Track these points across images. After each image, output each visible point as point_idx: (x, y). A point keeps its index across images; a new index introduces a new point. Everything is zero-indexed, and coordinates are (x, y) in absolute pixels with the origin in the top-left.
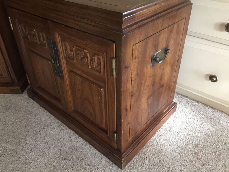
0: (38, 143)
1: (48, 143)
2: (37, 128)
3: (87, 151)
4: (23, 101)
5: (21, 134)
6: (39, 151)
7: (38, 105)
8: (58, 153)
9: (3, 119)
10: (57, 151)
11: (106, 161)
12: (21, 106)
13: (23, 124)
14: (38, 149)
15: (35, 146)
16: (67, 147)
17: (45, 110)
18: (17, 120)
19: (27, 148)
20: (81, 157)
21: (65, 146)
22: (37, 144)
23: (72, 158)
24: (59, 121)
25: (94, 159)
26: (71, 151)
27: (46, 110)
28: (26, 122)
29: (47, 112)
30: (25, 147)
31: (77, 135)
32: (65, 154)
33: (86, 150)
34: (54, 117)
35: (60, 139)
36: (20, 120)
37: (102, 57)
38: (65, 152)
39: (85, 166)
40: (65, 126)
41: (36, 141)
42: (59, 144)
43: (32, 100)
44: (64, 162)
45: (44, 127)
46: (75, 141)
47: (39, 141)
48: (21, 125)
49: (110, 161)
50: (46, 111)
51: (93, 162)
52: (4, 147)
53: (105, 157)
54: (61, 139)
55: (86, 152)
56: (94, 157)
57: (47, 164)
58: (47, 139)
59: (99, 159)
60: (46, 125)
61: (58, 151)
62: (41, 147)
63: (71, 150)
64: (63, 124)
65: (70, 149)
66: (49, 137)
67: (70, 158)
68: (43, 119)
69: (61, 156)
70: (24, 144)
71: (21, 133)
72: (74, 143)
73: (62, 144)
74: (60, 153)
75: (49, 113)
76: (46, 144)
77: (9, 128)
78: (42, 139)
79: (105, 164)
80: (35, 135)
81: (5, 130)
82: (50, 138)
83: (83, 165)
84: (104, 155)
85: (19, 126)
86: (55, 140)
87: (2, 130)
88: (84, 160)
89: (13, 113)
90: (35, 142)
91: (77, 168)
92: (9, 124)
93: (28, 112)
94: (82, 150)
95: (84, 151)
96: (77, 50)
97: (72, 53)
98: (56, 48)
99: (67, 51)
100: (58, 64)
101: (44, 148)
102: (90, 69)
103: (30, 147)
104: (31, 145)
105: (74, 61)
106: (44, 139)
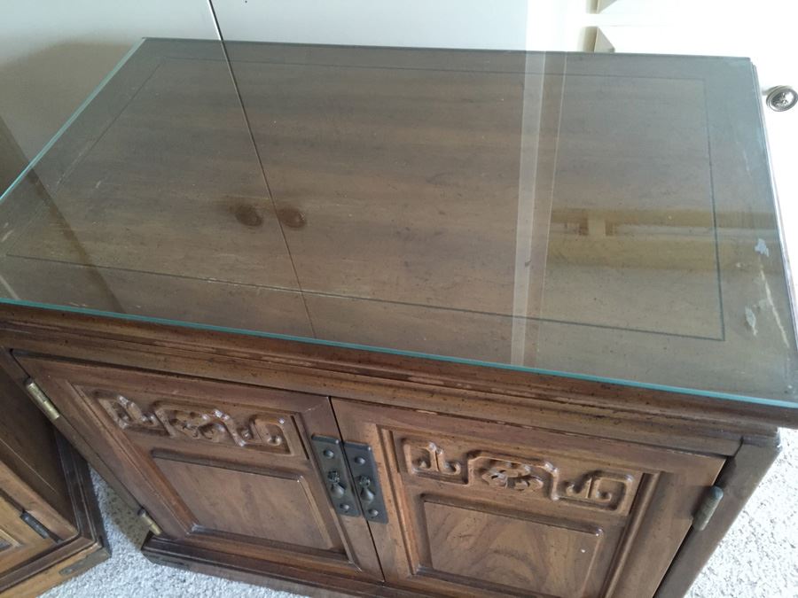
96: (493, 462)
97: (458, 467)
98: (363, 461)
99: (429, 465)
100: (370, 495)
102: (557, 501)
105: (466, 485)
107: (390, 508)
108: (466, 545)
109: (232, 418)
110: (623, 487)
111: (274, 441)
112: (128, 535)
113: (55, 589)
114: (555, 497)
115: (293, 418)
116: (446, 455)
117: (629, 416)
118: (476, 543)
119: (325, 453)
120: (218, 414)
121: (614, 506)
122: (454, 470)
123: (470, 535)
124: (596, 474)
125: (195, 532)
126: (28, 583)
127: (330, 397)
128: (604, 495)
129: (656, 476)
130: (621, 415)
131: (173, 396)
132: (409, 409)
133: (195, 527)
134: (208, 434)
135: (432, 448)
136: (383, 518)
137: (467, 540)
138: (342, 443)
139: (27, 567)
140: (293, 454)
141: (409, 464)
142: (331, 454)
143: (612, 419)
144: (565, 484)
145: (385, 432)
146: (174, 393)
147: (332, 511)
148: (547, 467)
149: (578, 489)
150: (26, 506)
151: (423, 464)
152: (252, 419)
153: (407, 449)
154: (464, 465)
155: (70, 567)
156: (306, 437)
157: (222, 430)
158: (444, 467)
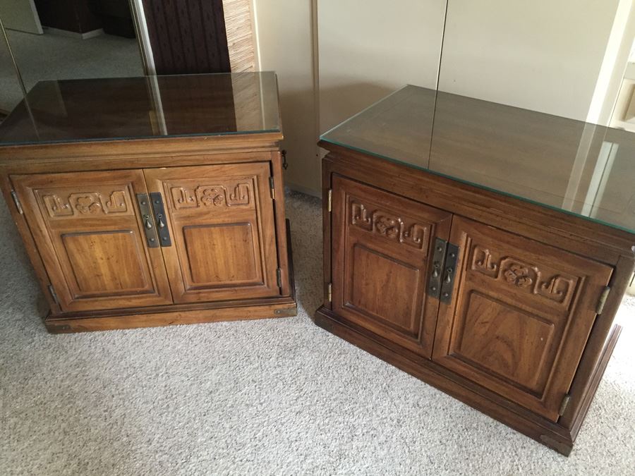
1: (418, 405)
4: (312, 331)
16: (458, 408)
21: (451, 406)
39: (509, 436)
41: (395, 405)
42: (439, 405)
44: (470, 433)
47: (399, 403)
52: (346, 423)
57: (444, 441)
58: (413, 399)
67: (475, 425)
69: (457, 424)
76: (417, 408)
78: (403, 398)
80: (386, 394)
81: (323, 391)
82: (415, 396)
83: (505, 434)
87: (315, 391)
89: (310, 358)
90: (395, 407)
91: (497, 440)
92: (319, 378)
96: (512, 264)
97: (495, 266)
98: (453, 255)
99: (482, 263)
100: (449, 280)
101: (420, 415)
102: (536, 294)
103: (392, 415)
104: (392, 412)
105: (496, 280)
106: (408, 399)
107: (455, 295)
108: (483, 331)
109: (404, 224)
110: (568, 285)
111: (417, 240)
112: (306, 310)
113: (267, 319)
114: (536, 292)
115: (431, 226)
116: (492, 259)
117: (577, 239)
118: (488, 330)
119: (438, 248)
120: (399, 220)
121: (561, 301)
122: (493, 267)
123: (487, 322)
124: (556, 277)
125: (347, 306)
126: (262, 308)
127: (453, 214)
128: (558, 292)
129: (583, 279)
130: (573, 237)
131: (386, 206)
132: (485, 224)
133: (348, 304)
134: (390, 232)
135: (487, 252)
136: (448, 300)
137: (485, 326)
138: (448, 243)
139: (264, 300)
140: (422, 250)
141: (474, 261)
142: (441, 250)
143: (568, 238)
144: (541, 283)
145: (469, 239)
146: (388, 204)
147: (425, 294)
148: (536, 269)
149: (547, 287)
150: (281, 265)
151: (480, 263)
152: (413, 225)
153: (476, 251)
154: (498, 266)
155: (280, 310)
156: (433, 239)
157: (397, 231)
158: (489, 266)
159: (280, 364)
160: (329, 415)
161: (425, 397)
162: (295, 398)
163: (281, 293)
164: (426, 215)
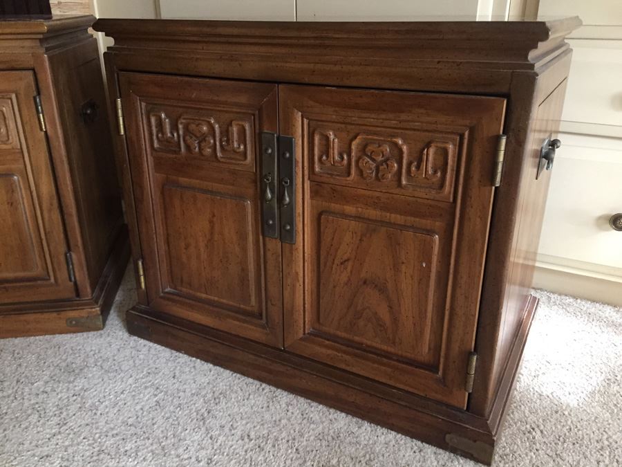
0: (219, 442)
1: (249, 436)
2: (197, 405)
3: (370, 439)
5: (155, 426)
6: (234, 461)
7: (168, 350)
8: (291, 456)
9: (75, 397)
10: (287, 450)
11: (435, 453)
12: (116, 358)
13: (147, 400)
14: (227, 455)
15: (216, 450)
16: (312, 438)
17: (194, 359)
18: (122, 393)
19: (193, 459)
20: (365, 456)
21: (302, 435)
22: (218, 444)
23: (339, 461)
24: (251, 380)
25: (402, 456)
26: (328, 446)
27: (197, 358)
28: (156, 395)
29: (203, 362)
30: (186, 456)
31: (321, 406)
32: (315, 456)
33: (367, 437)
34: (228, 371)
35: (280, 421)
36: (133, 393)
37: (455, 145)
38: (312, 451)
40: (273, 389)
41: (211, 438)
42: (284, 434)
43: (142, 341)
45: (215, 399)
46: (324, 419)
47: (219, 435)
48: (143, 403)
49: (447, 453)
50: (199, 360)
51: (404, 462)
53: (427, 446)
54: (283, 421)
55: (371, 442)
56: (399, 450)
58: (243, 428)
59: (415, 452)
60: (221, 394)
61: (290, 451)
62: (235, 449)
63: (324, 443)
64: (264, 385)
65: (321, 440)
66: (244, 422)
68: (203, 381)
69: (305, 461)
70: (181, 451)
71: (153, 424)
72: (324, 424)
73: (292, 432)
74: (299, 456)
75: (211, 365)
76: (246, 440)
77: (108, 417)
78: (226, 429)
79: (438, 462)
80: (201, 423)
81: (100, 424)
82: (247, 423)
84: (422, 442)
85: (138, 407)
86: (266, 426)
87: (87, 425)
88: (376, 460)
89: (100, 380)
90: (210, 441)
92: (102, 406)
93: (146, 369)
94: (357, 437)
95: (363, 439)
96: (366, 144)
97: (345, 157)
98: (288, 155)
99: (328, 156)
100: (287, 198)
101: (246, 451)
102: (406, 186)
103: (202, 454)
104: (203, 448)
105: (348, 179)
106: (234, 429)
109: (219, 126)
111: (239, 147)
113: (57, 335)
114: (404, 181)
115: (255, 116)
116: (339, 146)
118: (351, 272)
119: (266, 150)
120: (213, 121)
121: (441, 186)
122: (342, 158)
124: (428, 145)
126: (46, 315)
127: (279, 83)
128: (435, 172)
129: (467, 134)
134: (203, 145)
135: (331, 136)
137: (346, 268)
138: (278, 136)
139: (51, 304)
140: (248, 161)
141: (316, 157)
142: (270, 151)
144: (410, 163)
145: (306, 121)
147: (261, 238)
148: (400, 141)
149: (418, 168)
151: (324, 157)
152: (230, 124)
153: (317, 138)
154: (349, 154)
155: (75, 319)
156: (259, 137)
157: (212, 141)
158: (337, 158)
159: (48, 389)
160: (95, 458)
161: (263, 425)
162: (48, 436)
163: (78, 295)
164: (243, 99)
